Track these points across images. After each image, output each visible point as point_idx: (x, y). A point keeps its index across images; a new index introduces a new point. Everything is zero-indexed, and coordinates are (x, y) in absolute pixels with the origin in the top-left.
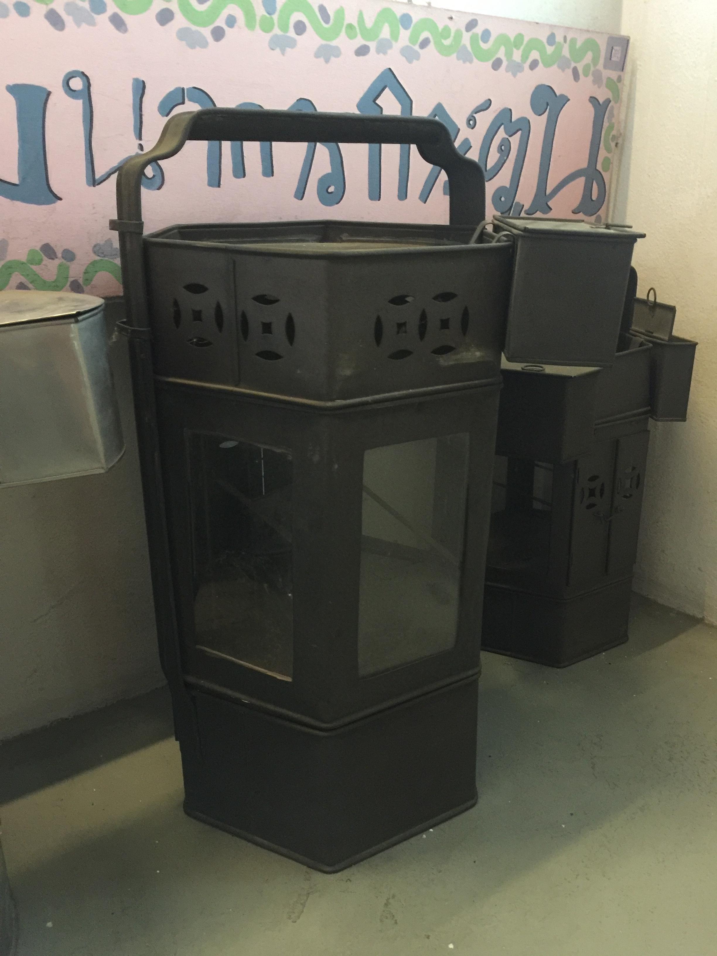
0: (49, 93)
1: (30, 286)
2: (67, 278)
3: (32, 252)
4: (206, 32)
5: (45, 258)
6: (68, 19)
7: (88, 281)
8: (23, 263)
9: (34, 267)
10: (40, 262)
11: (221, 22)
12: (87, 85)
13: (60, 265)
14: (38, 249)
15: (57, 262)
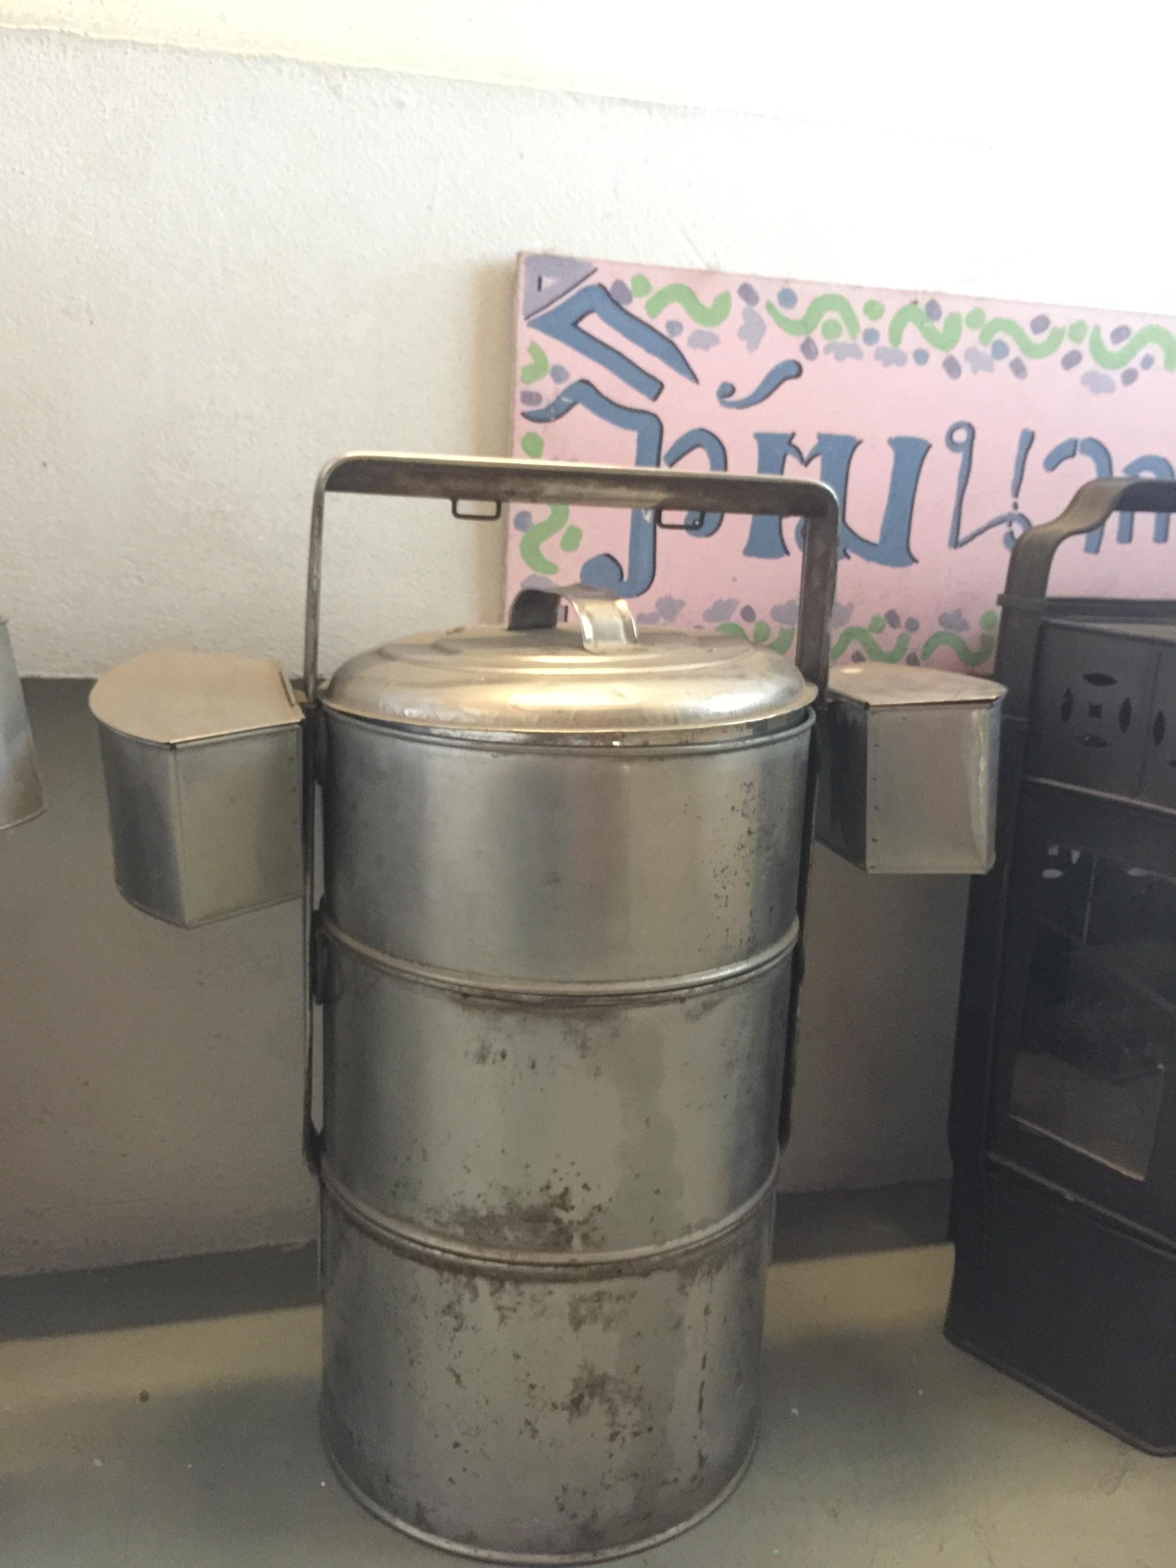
0: (929, 447)
1: (866, 655)
2: (905, 650)
3: (876, 619)
4: (1116, 376)
5: (887, 626)
6: (965, 367)
7: (926, 655)
8: (864, 631)
9: (874, 636)
10: (880, 630)
11: (1135, 363)
12: (972, 436)
13: (901, 635)
14: (882, 615)
15: (898, 632)
